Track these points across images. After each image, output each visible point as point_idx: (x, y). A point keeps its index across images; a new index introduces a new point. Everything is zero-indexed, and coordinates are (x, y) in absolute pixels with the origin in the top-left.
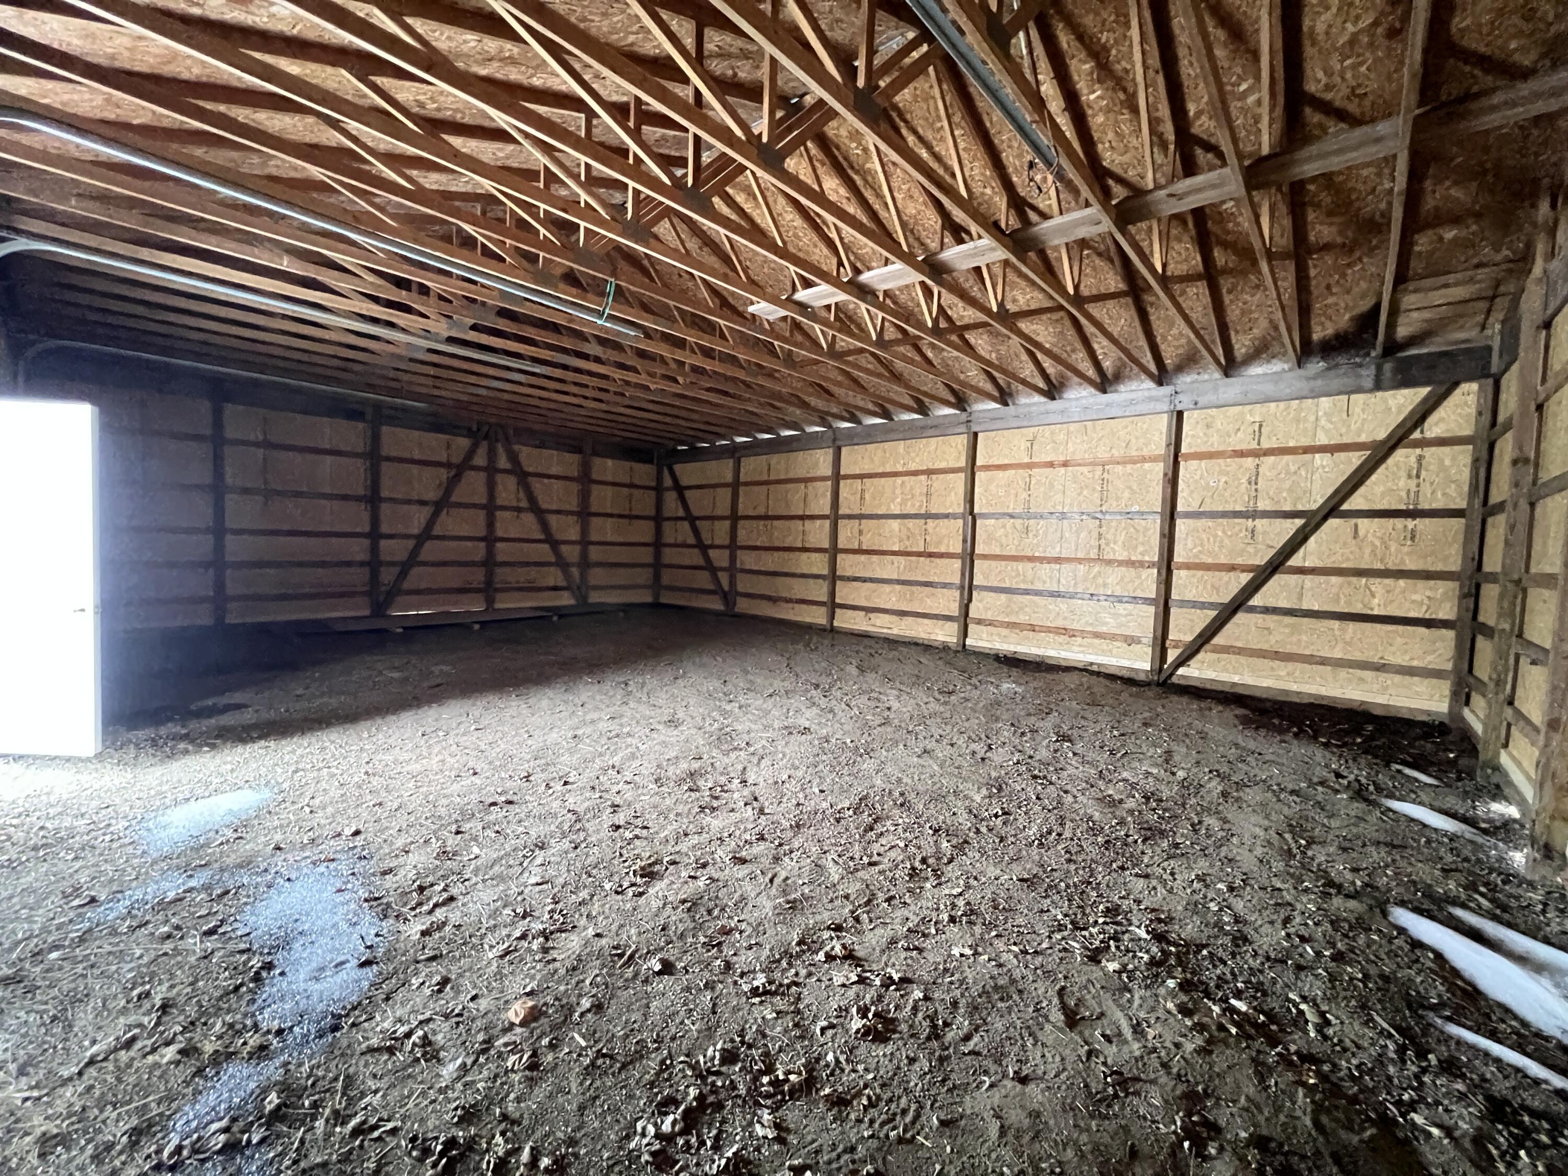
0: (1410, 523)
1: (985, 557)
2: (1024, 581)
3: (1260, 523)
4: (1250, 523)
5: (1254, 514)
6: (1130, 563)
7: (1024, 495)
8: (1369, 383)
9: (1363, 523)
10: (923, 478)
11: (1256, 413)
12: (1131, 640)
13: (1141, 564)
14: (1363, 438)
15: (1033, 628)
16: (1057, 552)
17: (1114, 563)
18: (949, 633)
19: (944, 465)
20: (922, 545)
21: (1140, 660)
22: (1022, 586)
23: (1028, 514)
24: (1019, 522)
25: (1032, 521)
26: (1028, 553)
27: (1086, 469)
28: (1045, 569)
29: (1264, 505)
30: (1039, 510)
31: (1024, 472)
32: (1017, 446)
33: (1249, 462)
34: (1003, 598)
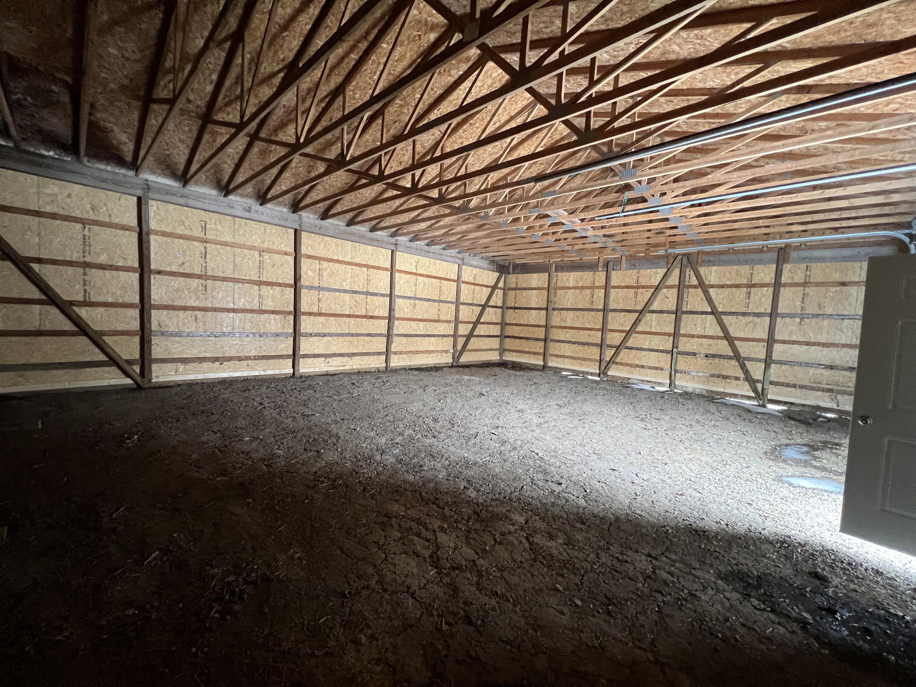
0: (495, 309)
1: (397, 319)
2: (413, 330)
4: (472, 307)
6: (447, 321)
7: (414, 288)
9: (491, 309)
10: (365, 269)
11: (475, 271)
12: (447, 352)
13: (450, 321)
14: (491, 285)
15: (417, 352)
16: (425, 316)
17: (444, 321)
18: (378, 363)
19: (376, 264)
20: (364, 311)
21: (448, 359)
22: (413, 333)
23: (415, 298)
24: (412, 301)
25: (417, 302)
26: (415, 317)
27: (436, 280)
28: (421, 324)
29: (475, 302)
30: (420, 297)
31: (414, 277)
32: (411, 264)
33: (473, 287)
34: (405, 339)
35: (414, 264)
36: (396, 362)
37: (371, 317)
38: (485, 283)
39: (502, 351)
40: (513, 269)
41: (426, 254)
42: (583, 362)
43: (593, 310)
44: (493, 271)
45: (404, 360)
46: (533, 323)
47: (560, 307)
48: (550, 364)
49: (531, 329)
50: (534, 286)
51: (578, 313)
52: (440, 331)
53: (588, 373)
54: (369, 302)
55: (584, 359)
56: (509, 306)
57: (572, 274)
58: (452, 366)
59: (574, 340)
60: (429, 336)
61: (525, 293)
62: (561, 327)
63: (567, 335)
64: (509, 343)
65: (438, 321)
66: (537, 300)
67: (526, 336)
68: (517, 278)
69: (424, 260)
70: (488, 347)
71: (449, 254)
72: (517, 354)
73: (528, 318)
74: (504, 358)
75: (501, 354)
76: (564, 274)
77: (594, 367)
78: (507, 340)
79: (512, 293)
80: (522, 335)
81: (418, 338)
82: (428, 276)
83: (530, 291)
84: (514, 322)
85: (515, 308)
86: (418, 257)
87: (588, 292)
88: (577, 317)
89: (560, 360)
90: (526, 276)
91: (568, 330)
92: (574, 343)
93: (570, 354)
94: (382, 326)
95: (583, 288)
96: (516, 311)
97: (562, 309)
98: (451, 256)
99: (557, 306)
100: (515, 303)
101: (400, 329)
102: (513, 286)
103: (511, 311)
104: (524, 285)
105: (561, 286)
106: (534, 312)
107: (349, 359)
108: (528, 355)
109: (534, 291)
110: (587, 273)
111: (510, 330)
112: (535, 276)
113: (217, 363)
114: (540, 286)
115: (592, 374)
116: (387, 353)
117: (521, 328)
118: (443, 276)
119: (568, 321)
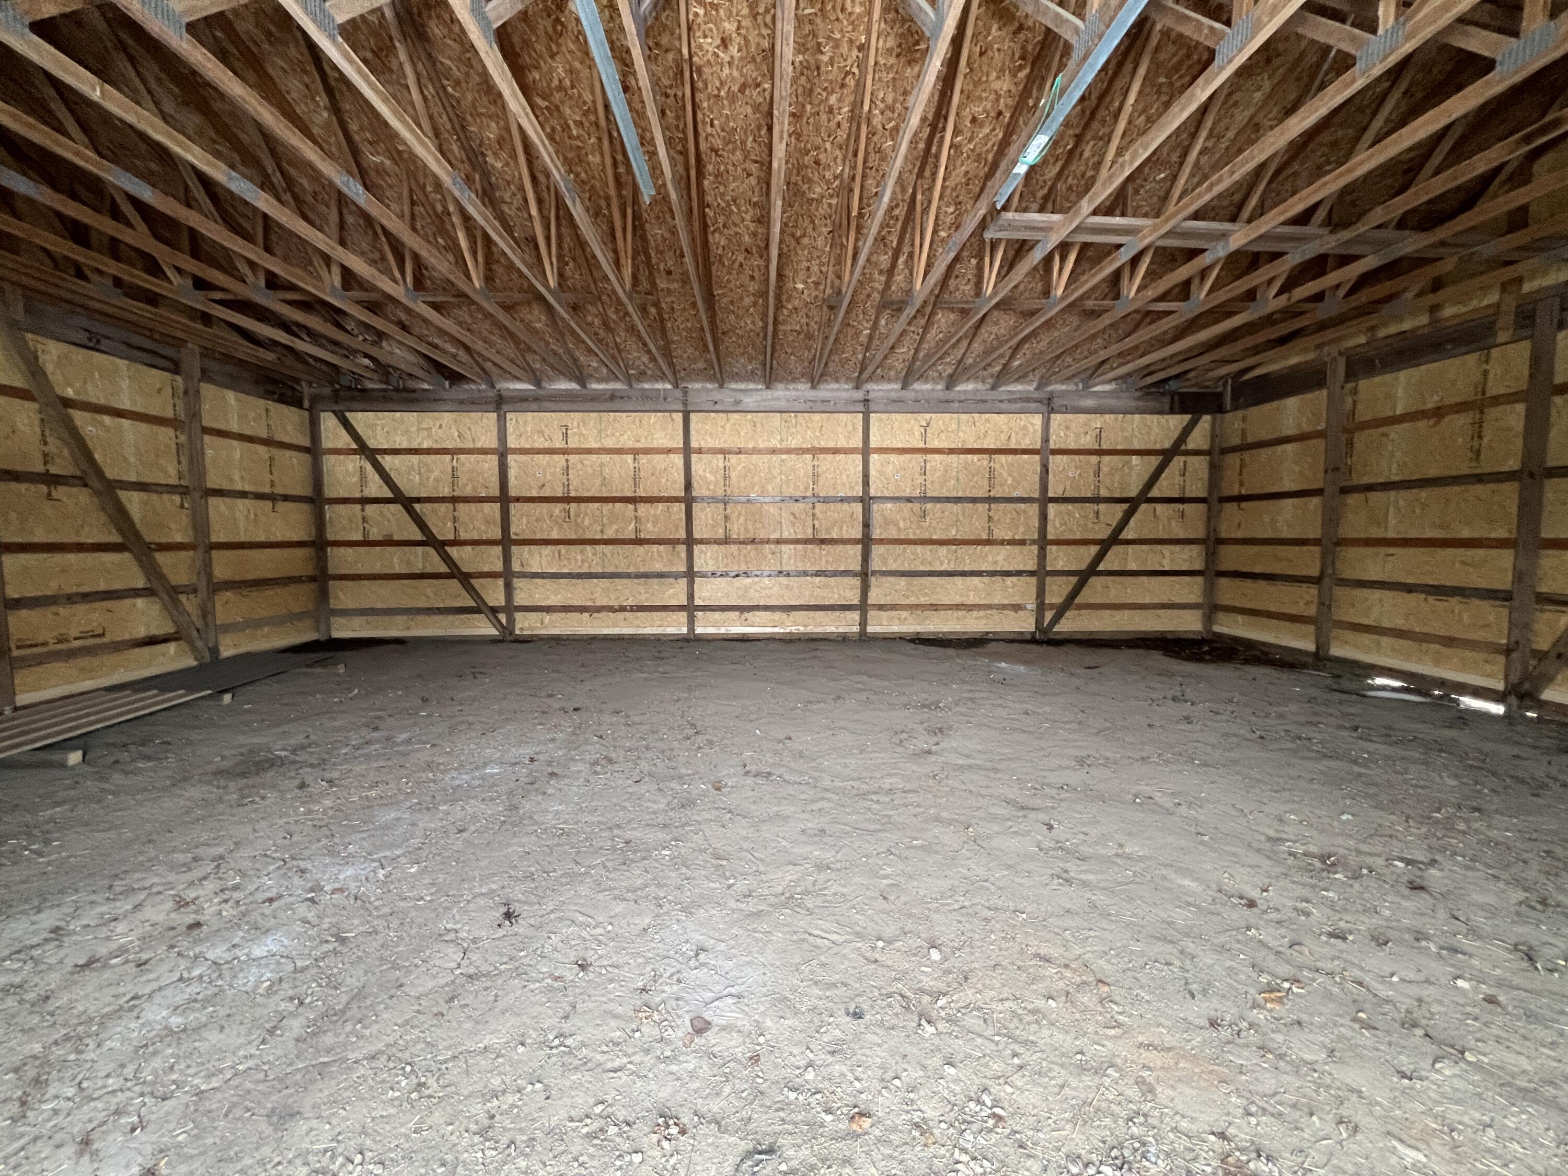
0: (1180, 506)
1: (881, 541)
2: (922, 563)
3: (1102, 507)
4: (1095, 507)
5: (1096, 500)
6: (1012, 542)
7: (920, 480)
8: (1167, 408)
9: (1159, 507)
10: (808, 457)
11: (1097, 421)
12: (1017, 608)
13: (1022, 542)
14: (1158, 447)
15: (934, 607)
16: (953, 533)
17: (1002, 542)
18: (847, 624)
19: (831, 445)
20: (810, 531)
21: (1025, 623)
22: (922, 568)
23: (925, 499)
24: (916, 506)
25: (929, 506)
26: (926, 536)
27: (975, 457)
28: (943, 550)
29: (1104, 493)
30: (935, 494)
31: (919, 457)
32: (911, 431)
33: (1094, 459)
34: (903, 582)
35: (918, 431)
36: (879, 624)
37: (823, 542)
38: (1137, 446)
39: (1212, 609)
40: (1234, 398)
41: (943, 406)
42: (1445, 651)
43: (1479, 479)
44: (1161, 412)
45: (902, 621)
46: (1286, 534)
47: (1366, 480)
48: (1336, 651)
49: (1282, 550)
50: (1290, 432)
51: (1423, 494)
52: (995, 563)
53: (1464, 689)
54: (819, 514)
55: (1449, 641)
56: (1226, 493)
57: (1403, 375)
58: (1033, 641)
59: (1410, 580)
60: (963, 574)
61: (1264, 453)
62: (1368, 542)
63: (1389, 566)
64: (1229, 592)
65: (988, 542)
66: (1297, 468)
67: (1268, 571)
68: (1244, 419)
69: (940, 421)
70: (1157, 600)
71: (1003, 397)
72: (1246, 618)
73: (1273, 521)
74: (1216, 628)
75: (1208, 619)
76: (1377, 380)
77: (1488, 668)
78: (1224, 582)
79: (1233, 460)
80: (1258, 569)
81: (935, 579)
82: (952, 451)
83: (1279, 449)
84: (1239, 535)
85: (1240, 498)
86: (927, 416)
87: (1462, 421)
88: (1424, 506)
89: (1366, 639)
90: (1267, 408)
91: (1392, 550)
92: (1410, 589)
93: (1398, 623)
94: (851, 557)
95: (1438, 413)
96: (1244, 505)
97: (1370, 488)
98: (1009, 401)
99: (1356, 480)
100: (1242, 484)
101: (891, 561)
102: (1236, 441)
103: (1230, 507)
104: (1264, 435)
105: (1368, 417)
106: (1289, 502)
107: (784, 616)
108: (1275, 622)
109: (1289, 447)
110: (1457, 361)
111: (1232, 557)
112: (1292, 402)
113: (586, 615)
114: (1306, 428)
115: (1477, 692)
116: (863, 607)
117: (1256, 548)
118: (999, 445)
119: (1392, 521)
